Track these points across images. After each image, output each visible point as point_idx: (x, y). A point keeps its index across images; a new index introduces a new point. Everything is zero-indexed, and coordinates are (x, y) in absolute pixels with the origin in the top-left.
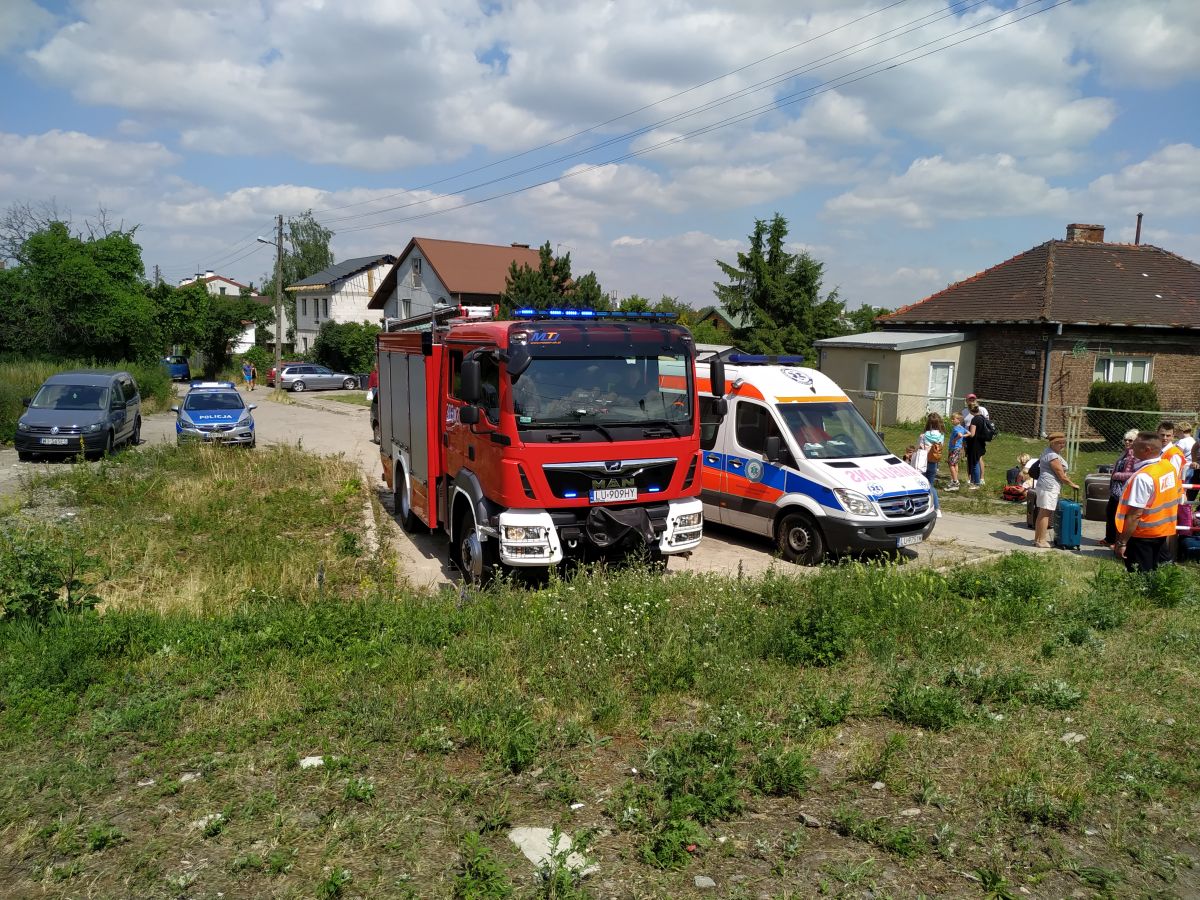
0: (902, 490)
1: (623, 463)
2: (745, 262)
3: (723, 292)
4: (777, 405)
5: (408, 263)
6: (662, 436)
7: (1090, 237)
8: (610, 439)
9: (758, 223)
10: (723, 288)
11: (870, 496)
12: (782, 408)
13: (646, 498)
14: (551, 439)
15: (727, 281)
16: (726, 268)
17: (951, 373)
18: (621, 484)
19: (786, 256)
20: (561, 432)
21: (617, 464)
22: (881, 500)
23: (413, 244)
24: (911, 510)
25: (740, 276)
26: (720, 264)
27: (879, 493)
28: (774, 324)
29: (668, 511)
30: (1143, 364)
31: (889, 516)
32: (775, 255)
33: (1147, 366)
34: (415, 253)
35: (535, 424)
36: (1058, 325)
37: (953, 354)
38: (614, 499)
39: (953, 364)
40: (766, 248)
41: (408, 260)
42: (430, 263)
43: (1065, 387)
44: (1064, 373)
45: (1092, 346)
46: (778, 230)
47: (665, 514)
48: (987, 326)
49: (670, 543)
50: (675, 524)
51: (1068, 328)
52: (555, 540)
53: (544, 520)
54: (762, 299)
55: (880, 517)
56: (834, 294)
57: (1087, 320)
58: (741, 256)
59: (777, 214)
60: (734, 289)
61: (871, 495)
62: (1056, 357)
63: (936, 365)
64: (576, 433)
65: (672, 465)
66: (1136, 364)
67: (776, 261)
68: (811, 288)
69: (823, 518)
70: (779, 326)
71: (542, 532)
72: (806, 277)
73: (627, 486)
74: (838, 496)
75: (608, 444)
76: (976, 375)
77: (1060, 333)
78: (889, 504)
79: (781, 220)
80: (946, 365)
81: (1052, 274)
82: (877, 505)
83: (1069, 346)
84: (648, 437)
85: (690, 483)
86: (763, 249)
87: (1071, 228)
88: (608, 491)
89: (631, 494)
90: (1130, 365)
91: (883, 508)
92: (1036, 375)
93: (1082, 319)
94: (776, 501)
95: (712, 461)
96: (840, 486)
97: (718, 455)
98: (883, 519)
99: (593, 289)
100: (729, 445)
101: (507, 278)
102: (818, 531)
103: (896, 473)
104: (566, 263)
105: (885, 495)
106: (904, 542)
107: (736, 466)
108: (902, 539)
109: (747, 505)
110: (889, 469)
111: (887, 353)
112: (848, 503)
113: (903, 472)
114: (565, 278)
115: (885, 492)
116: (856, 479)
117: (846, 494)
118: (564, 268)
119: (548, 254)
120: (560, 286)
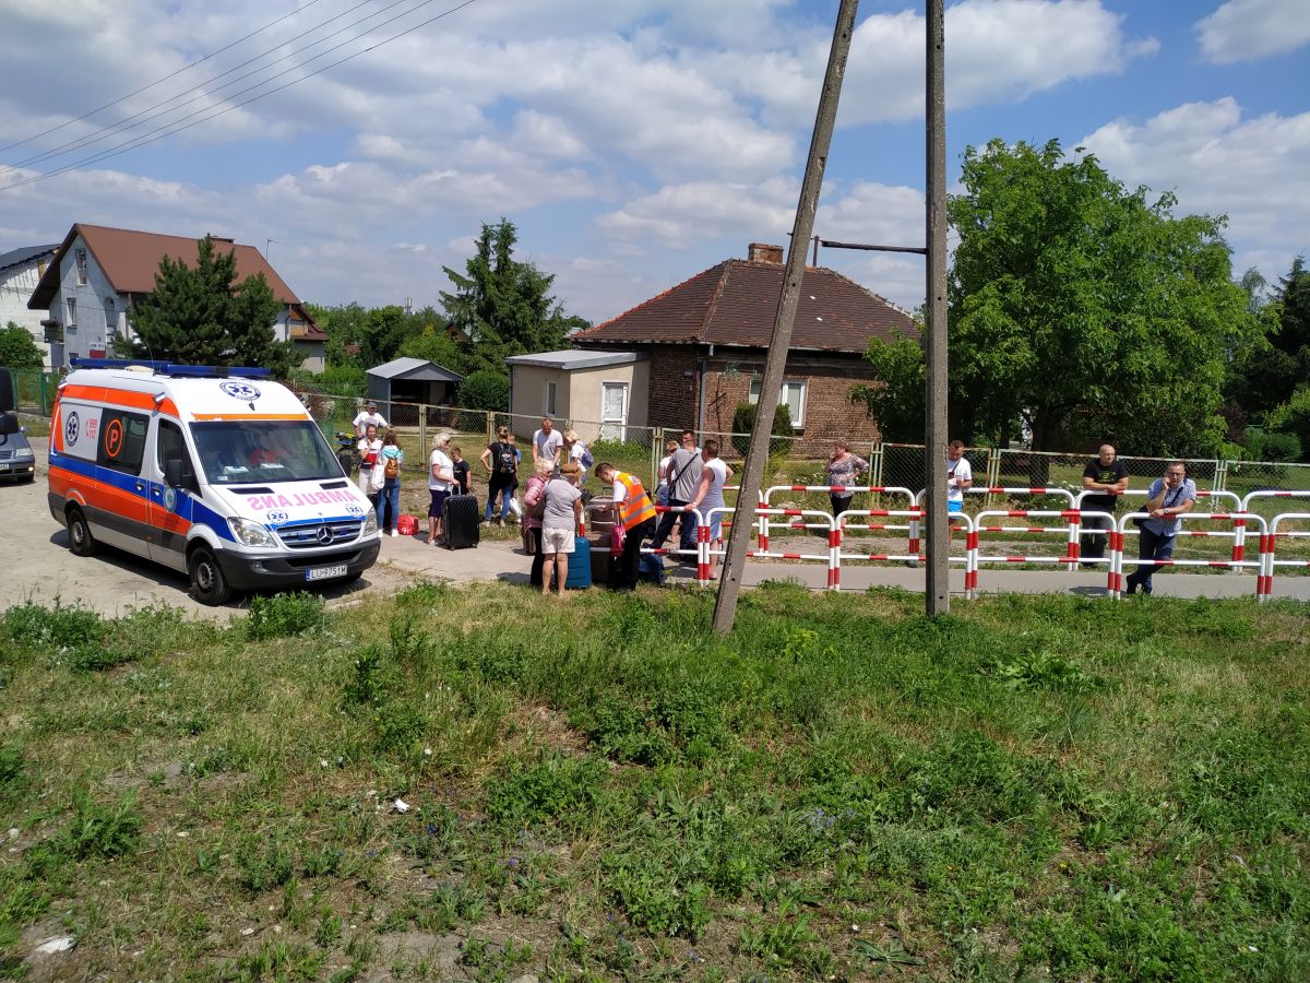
0: (319, 517)
2: (474, 268)
3: (448, 301)
4: (192, 425)
5: (71, 254)
7: (769, 258)
9: (485, 228)
10: (448, 298)
11: (267, 525)
12: (195, 427)
15: (453, 290)
16: (453, 276)
17: (625, 394)
19: (516, 265)
22: (280, 530)
23: (75, 233)
24: (327, 539)
25: (468, 285)
26: (446, 270)
27: (281, 522)
28: (498, 339)
30: (799, 386)
31: (291, 546)
32: (504, 263)
33: (803, 388)
34: (78, 243)
36: (709, 346)
37: (626, 375)
39: (627, 384)
40: (493, 256)
41: (72, 249)
42: (94, 256)
43: (721, 408)
44: (720, 394)
45: (744, 368)
46: (506, 236)
48: (653, 344)
51: (720, 349)
54: (487, 311)
55: (281, 548)
56: (559, 309)
57: (741, 342)
58: (468, 261)
59: (504, 220)
60: (462, 298)
61: (269, 523)
62: (711, 379)
63: (609, 386)
66: (791, 386)
67: (503, 270)
68: (537, 300)
69: (219, 551)
70: (505, 342)
72: (531, 291)
74: (231, 525)
76: (650, 397)
77: (711, 354)
78: (285, 535)
79: (509, 226)
80: (620, 386)
81: (720, 293)
82: (276, 536)
83: (722, 367)
86: (491, 257)
87: (752, 247)
90: (786, 387)
91: (283, 538)
92: (692, 397)
93: (734, 340)
94: (186, 532)
95: (139, 488)
96: (234, 515)
97: (144, 481)
98: (284, 551)
99: (259, 291)
100: (152, 470)
101: (156, 275)
102: (219, 566)
103: (321, 498)
104: (230, 260)
105: (288, 523)
106: (316, 574)
107: (157, 494)
108: (315, 571)
109: (166, 539)
110: (317, 494)
111: (560, 372)
112: (240, 534)
113: (339, 498)
114: (229, 277)
115: (289, 520)
116: (257, 506)
117: (240, 523)
118: (227, 266)
119: (209, 249)
120: (223, 287)
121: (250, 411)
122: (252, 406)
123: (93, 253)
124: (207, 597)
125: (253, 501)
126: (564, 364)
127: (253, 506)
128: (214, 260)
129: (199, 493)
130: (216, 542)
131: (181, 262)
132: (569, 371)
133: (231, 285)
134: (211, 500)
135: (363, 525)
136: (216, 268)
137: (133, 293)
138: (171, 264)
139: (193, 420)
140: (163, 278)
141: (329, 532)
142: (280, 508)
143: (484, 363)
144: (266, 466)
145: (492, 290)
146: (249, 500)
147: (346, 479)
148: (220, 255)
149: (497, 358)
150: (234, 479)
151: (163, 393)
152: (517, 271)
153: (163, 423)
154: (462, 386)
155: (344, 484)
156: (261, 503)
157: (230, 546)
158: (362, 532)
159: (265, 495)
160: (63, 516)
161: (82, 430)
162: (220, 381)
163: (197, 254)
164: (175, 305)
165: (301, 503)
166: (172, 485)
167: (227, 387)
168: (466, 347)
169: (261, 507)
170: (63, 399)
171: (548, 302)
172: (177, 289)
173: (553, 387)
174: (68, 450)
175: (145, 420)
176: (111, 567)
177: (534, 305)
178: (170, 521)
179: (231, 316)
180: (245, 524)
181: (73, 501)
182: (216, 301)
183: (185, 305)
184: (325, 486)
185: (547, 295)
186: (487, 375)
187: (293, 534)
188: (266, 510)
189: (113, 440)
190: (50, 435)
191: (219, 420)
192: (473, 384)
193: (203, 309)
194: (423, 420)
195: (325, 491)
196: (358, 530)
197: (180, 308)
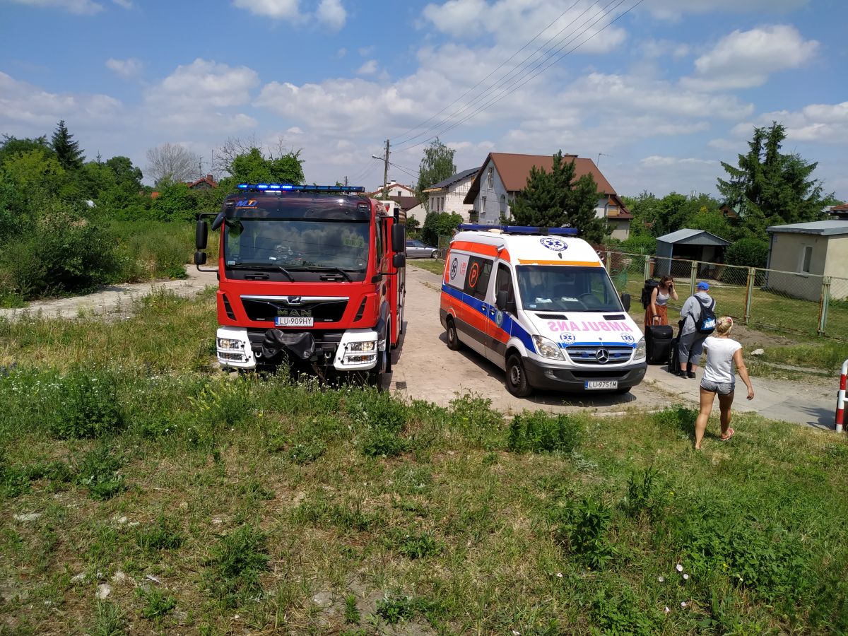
0: (599, 341)
1: (303, 298)
2: (744, 162)
3: (723, 186)
4: (518, 268)
6: (337, 280)
8: (293, 281)
9: (757, 131)
10: (724, 183)
11: (559, 344)
13: (321, 326)
14: (247, 278)
15: (727, 178)
16: (729, 168)
18: (300, 314)
19: (783, 156)
20: (255, 272)
21: (298, 299)
22: (569, 348)
23: (489, 159)
25: (741, 174)
26: (723, 164)
27: (570, 342)
28: (762, 214)
29: (341, 338)
31: (575, 362)
32: (772, 156)
34: (491, 164)
35: (239, 266)
38: (294, 325)
40: (764, 151)
41: (487, 169)
42: (498, 171)
46: (776, 135)
47: (339, 340)
49: (342, 362)
50: (346, 348)
52: (248, 351)
53: (242, 336)
54: (754, 193)
55: (568, 362)
56: (818, 189)
58: (741, 157)
59: (775, 123)
60: (734, 185)
61: (561, 342)
64: (265, 274)
65: (345, 303)
67: (771, 162)
70: (767, 216)
71: (240, 344)
72: (795, 176)
73: (306, 316)
74: (534, 341)
75: (290, 283)
78: (574, 352)
79: (779, 127)
82: (565, 352)
84: (324, 280)
85: (361, 317)
86: (762, 152)
88: (290, 318)
89: (308, 322)
91: (570, 355)
94: (507, 343)
95: (483, 309)
96: (537, 333)
97: (486, 305)
98: (570, 364)
99: (588, 185)
100: (491, 297)
101: (527, 179)
102: (524, 369)
103: (602, 327)
104: (572, 166)
105: (576, 343)
106: (593, 385)
107: (493, 314)
108: (592, 383)
109: (495, 345)
110: (599, 323)
111: (820, 238)
112: (540, 348)
113: (617, 328)
114: (570, 178)
115: (577, 341)
116: (554, 328)
117: (541, 340)
118: (570, 170)
119: (560, 160)
120: (566, 183)
121: (559, 259)
122: (560, 255)
123: (497, 168)
124: (516, 391)
125: (551, 324)
126: (823, 231)
127: (551, 328)
128: (562, 167)
129: (517, 316)
130: (524, 352)
131: (542, 170)
132: (827, 237)
133: (571, 182)
134: (523, 322)
135: (634, 350)
136: (563, 171)
137: (516, 192)
138: (536, 171)
139: (518, 263)
140: (531, 180)
141: (606, 353)
142: (570, 331)
143: (749, 233)
144: (565, 299)
145: (760, 178)
146: (549, 323)
147: (624, 313)
148: (566, 163)
149: (759, 228)
150: (541, 307)
151: (503, 245)
152: (783, 162)
153: (501, 266)
154: (729, 249)
155: (622, 317)
156: (557, 326)
157: (532, 356)
158: (632, 356)
159: (561, 321)
160: (445, 323)
161: (459, 269)
162: (542, 237)
163: (552, 164)
164: (536, 196)
165: (587, 329)
166: (500, 309)
167: (545, 241)
168: (735, 221)
169: (557, 329)
170: (452, 250)
171: (809, 185)
172: (538, 186)
173: (809, 250)
174: (451, 282)
175: (491, 263)
176: (465, 359)
177: (795, 187)
178: (498, 333)
179: (569, 202)
180: (544, 340)
181: (450, 315)
182: (561, 193)
183: (541, 196)
184: (607, 318)
185: (809, 178)
186: (750, 240)
187: (580, 352)
188: (560, 332)
189: (473, 276)
190: (443, 274)
191: (536, 264)
192: (737, 249)
193: (552, 198)
194: (694, 273)
195: (606, 321)
196: (630, 354)
197: (539, 199)
